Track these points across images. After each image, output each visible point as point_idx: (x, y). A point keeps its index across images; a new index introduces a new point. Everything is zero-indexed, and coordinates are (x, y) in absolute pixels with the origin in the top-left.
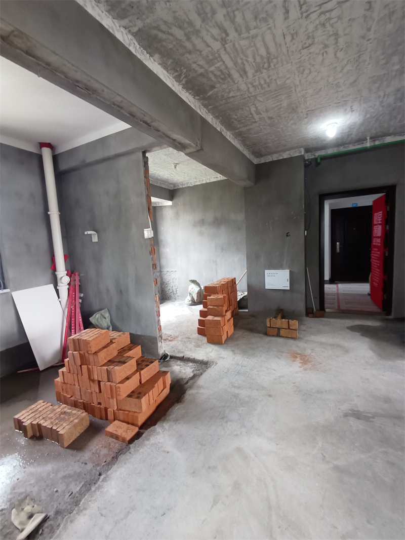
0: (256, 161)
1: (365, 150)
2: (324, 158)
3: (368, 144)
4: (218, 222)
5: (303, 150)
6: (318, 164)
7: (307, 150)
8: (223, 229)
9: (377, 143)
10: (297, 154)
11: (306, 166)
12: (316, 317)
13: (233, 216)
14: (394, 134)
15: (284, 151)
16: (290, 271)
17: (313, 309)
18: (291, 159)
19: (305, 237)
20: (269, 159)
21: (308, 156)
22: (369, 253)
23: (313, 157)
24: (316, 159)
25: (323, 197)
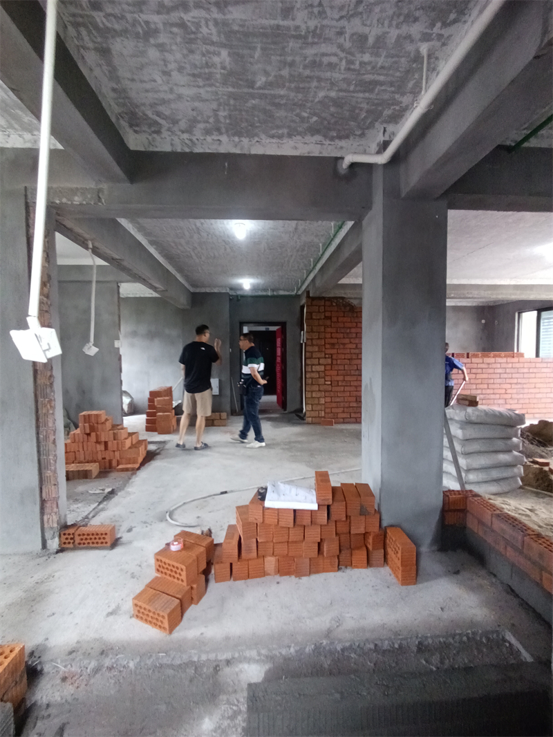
0: (192, 290)
1: (267, 296)
2: (242, 296)
3: (269, 293)
4: (151, 335)
5: (228, 289)
6: (238, 300)
7: (231, 289)
8: (157, 342)
9: (275, 293)
10: (224, 291)
11: (230, 300)
12: (239, 415)
13: (167, 331)
14: (284, 290)
15: (215, 287)
16: (220, 380)
17: (236, 410)
18: (220, 293)
19: (230, 353)
20: (203, 290)
21: (232, 293)
22: (275, 368)
23: (235, 294)
24: (237, 296)
25: (242, 324)
